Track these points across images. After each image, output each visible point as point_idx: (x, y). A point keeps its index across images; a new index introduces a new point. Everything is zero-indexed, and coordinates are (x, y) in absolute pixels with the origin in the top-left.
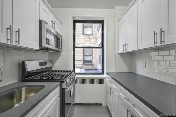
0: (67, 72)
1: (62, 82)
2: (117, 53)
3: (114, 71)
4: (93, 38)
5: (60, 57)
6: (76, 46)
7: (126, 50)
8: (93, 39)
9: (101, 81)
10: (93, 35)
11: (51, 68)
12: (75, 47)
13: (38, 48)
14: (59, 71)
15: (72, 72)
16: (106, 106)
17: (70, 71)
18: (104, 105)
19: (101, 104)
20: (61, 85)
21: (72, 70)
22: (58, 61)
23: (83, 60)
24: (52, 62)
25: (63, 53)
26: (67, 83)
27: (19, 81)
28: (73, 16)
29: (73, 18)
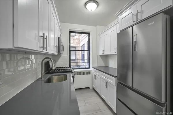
1: (72, 72)
2: (98, 55)
3: (97, 66)
6: (71, 49)
7: (103, 53)
9: (89, 73)
16: (92, 88)
18: (91, 88)
19: (89, 88)
21: (69, 66)
22: (60, 60)
25: (62, 55)
28: (70, 29)
29: (69, 30)
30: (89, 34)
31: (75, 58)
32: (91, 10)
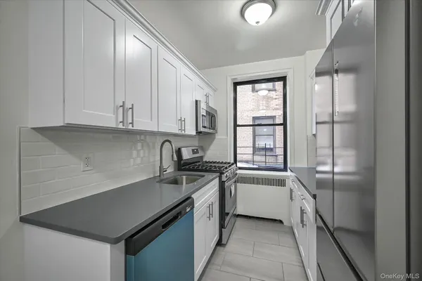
0: (225, 163)
1: (222, 173)
2: (309, 135)
4: (275, 97)
5: (215, 142)
6: (239, 123)
8: (276, 99)
9: (281, 182)
10: (275, 90)
11: (202, 157)
12: (236, 125)
13: (194, 133)
14: (214, 163)
15: (233, 164)
17: (229, 163)
18: (286, 223)
19: (281, 222)
20: (220, 178)
21: (232, 161)
23: (254, 147)
24: (203, 149)
25: (218, 136)
26: (227, 176)
27: (175, 170)
28: (233, 77)
29: (233, 79)
30: (283, 79)
31: (272, 144)
32: (257, 23)
